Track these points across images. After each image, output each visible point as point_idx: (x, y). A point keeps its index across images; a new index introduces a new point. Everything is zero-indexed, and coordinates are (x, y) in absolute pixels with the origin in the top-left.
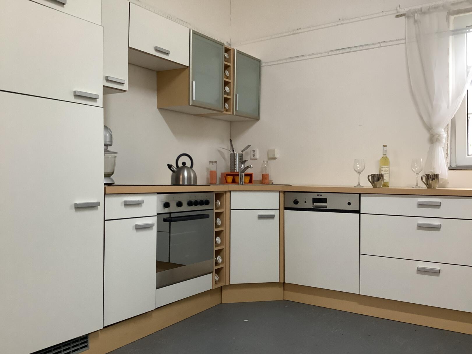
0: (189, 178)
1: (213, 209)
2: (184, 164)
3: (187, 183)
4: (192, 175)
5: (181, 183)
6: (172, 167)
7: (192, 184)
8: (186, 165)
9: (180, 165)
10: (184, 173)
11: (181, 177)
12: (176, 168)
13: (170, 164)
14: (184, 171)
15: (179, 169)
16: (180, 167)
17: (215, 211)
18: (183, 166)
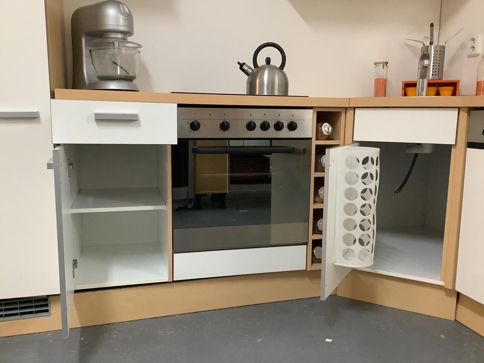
0: (271, 84)
1: (310, 139)
2: (268, 61)
3: (267, 93)
4: (277, 81)
5: (257, 93)
6: (244, 67)
7: (276, 94)
8: (270, 64)
9: (261, 62)
10: (264, 75)
11: (258, 81)
12: (253, 68)
13: (242, 63)
14: (265, 72)
15: (257, 69)
16: (259, 66)
17: (315, 143)
18: (265, 64)
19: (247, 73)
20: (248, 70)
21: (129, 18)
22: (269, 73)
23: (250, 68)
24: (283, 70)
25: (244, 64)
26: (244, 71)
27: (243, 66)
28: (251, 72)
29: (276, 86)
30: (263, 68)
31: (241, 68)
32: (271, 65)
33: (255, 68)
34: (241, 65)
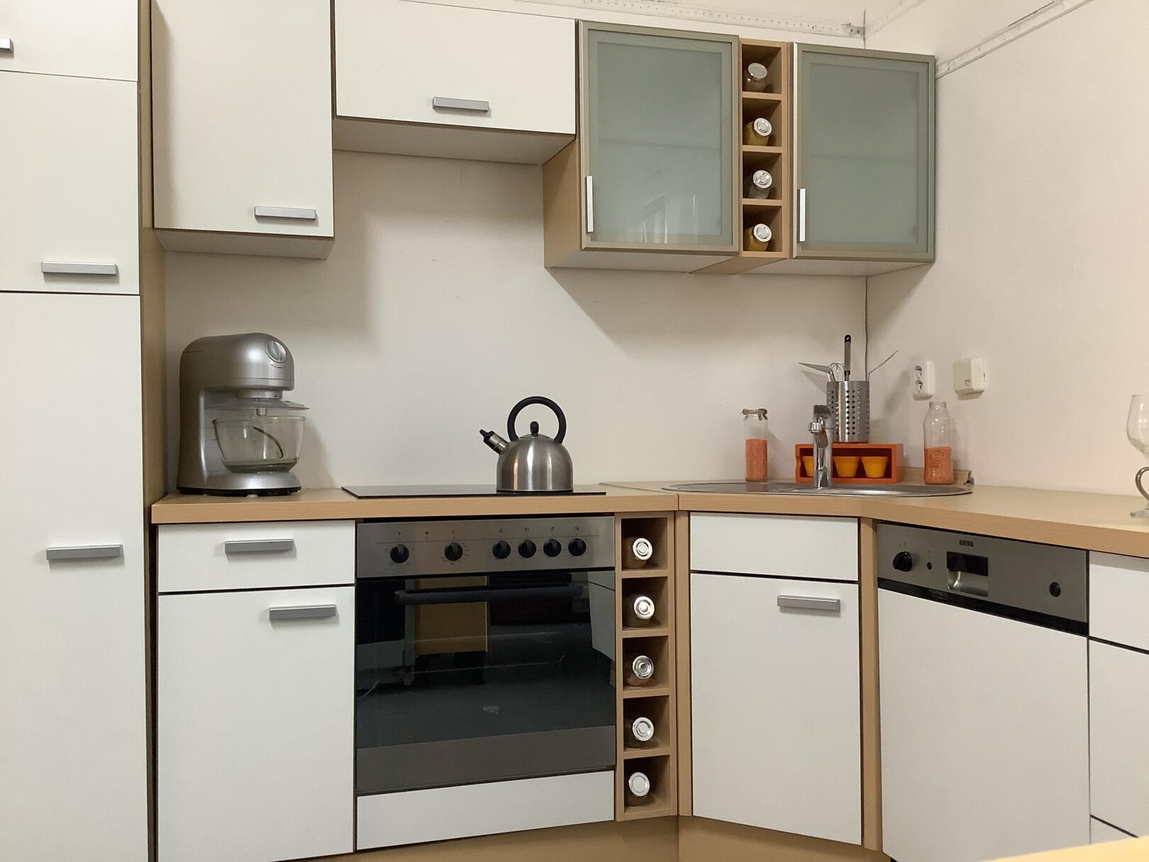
0: (540, 471)
1: (613, 569)
2: (534, 427)
3: (534, 488)
4: (550, 465)
5: (516, 488)
6: (491, 438)
7: (550, 488)
8: (539, 433)
9: (522, 430)
10: (527, 452)
11: (516, 465)
12: (508, 440)
13: (488, 432)
14: (528, 448)
15: (515, 443)
16: (519, 437)
17: (621, 574)
18: (530, 433)
19: (497, 449)
20: (498, 444)
21: (287, 364)
22: (535, 453)
23: (503, 440)
24: (563, 444)
25: (492, 433)
26: (491, 445)
27: (489, 437)
28: (504, 447)
29: (550, 476)
30: (525, 442)
31: (487, 441)
32: (541, 435)
33: (511, 440)
34: (487, 436)
